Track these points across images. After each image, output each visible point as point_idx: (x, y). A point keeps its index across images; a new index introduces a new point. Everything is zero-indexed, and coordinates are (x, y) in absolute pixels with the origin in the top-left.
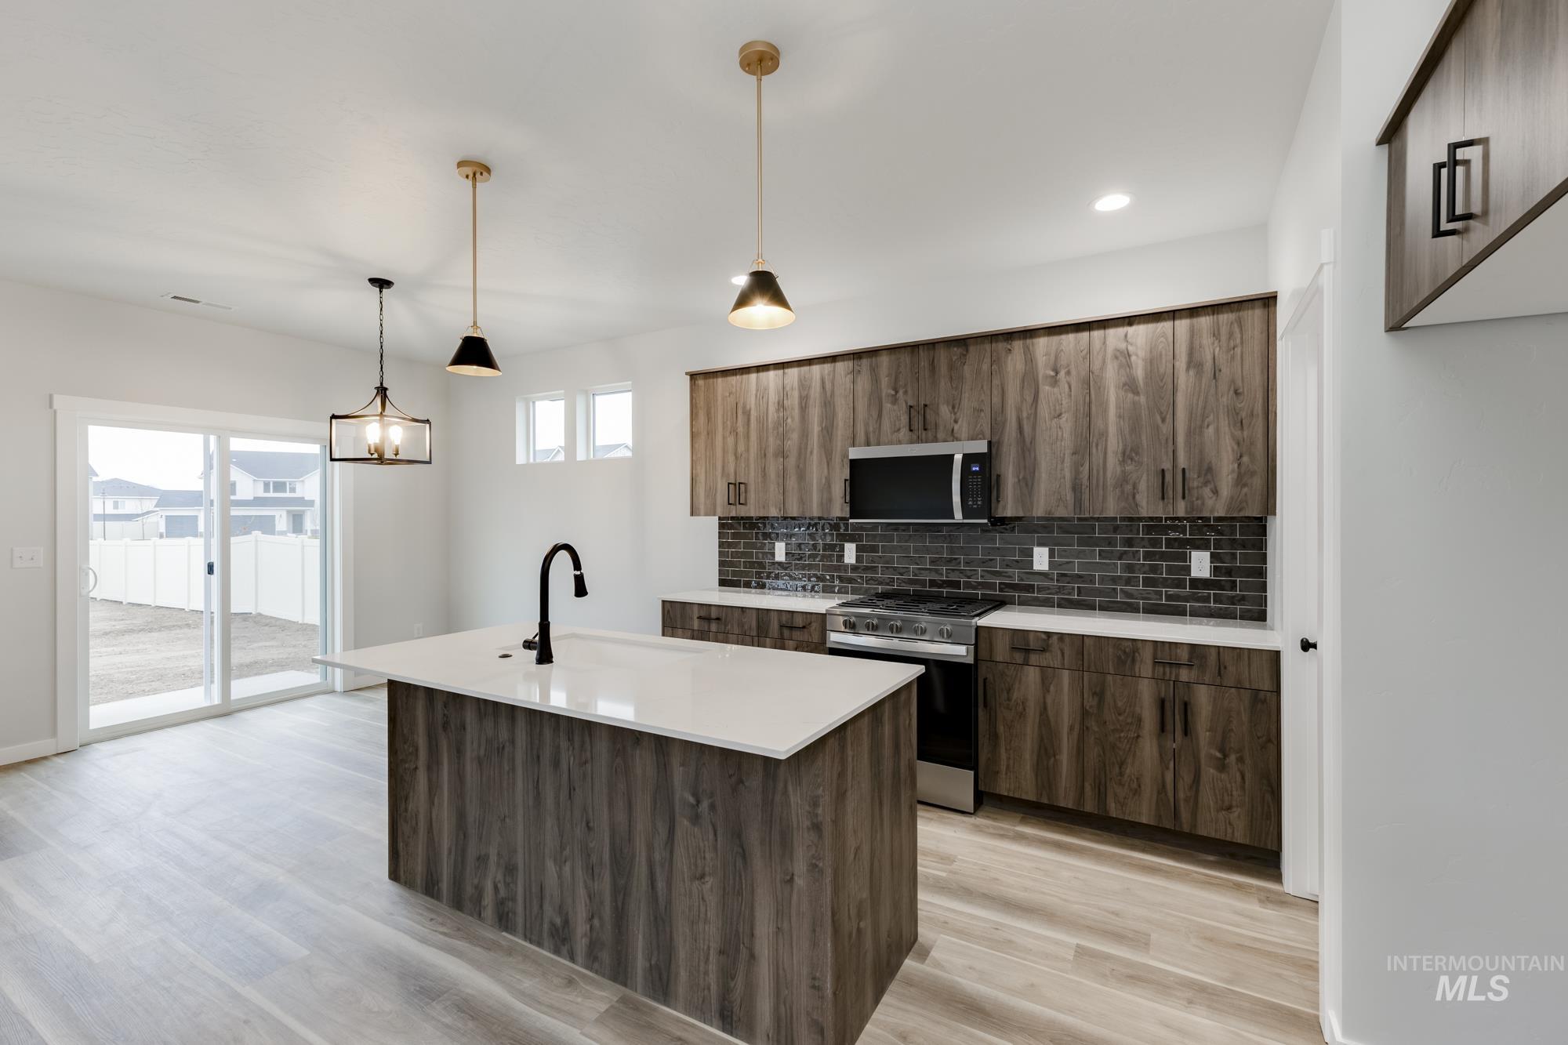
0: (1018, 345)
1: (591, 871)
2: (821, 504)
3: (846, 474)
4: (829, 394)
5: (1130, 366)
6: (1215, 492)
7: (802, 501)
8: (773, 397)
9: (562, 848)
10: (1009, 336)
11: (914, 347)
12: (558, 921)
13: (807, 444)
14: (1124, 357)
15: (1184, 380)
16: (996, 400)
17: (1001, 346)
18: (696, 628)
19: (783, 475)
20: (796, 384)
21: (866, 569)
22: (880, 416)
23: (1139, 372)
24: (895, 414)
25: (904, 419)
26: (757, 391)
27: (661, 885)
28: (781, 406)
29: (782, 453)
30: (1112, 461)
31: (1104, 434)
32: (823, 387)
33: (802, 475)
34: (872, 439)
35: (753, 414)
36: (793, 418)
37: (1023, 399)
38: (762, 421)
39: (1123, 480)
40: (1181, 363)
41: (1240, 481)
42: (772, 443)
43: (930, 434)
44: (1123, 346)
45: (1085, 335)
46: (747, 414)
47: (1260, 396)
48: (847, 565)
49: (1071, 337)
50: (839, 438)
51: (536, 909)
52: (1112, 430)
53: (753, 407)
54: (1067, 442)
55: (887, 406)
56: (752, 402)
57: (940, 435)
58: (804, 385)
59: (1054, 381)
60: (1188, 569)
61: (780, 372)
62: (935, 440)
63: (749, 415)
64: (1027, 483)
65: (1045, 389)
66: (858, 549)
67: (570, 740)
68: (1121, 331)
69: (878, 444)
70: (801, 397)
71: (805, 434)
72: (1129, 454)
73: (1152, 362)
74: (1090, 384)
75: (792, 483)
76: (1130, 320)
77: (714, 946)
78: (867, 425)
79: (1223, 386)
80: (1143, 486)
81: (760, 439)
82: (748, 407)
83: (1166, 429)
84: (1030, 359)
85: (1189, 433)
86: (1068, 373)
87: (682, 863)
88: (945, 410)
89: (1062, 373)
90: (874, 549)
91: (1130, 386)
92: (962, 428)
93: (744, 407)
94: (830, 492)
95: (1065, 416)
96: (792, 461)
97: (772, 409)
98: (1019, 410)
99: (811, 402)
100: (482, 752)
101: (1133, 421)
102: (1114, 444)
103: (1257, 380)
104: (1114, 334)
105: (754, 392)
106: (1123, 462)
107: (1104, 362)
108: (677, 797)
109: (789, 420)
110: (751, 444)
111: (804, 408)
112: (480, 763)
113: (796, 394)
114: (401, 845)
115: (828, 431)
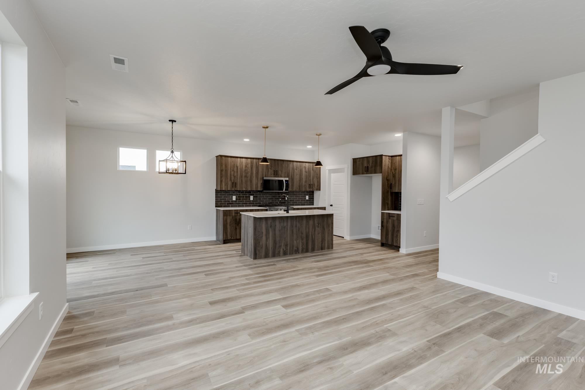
0: (291, 163)
1: (302, 239)
2: (256, 188)
3: (261, 182)
4: (257, 166)
5: (306, 169)
6: (315, 187)
7: (251, 187)
8: (244, 164)
9: (297, 238)
10: (290, 161)
11: (275, 160)
12: (296, 249)
13: (252, 175)
14: (305, 167)
15: (312, 172)
16: (288, 171)
17: (289, 162)
18: (233, 215)
19: (246, 182)
20: (250, 162)
21: (256, 201)
22: (268, 171)
23: (307, 170)
24: (271, 171)
25: (273, 173)
26: (240, 162)
27: (313, 237)
28: (246, 166)
29: (246, 176)
30: (304, 182)
31: (303, 179)
32: (256, 164)
33: (251, 181)
34: (267, 176)
35: (239, 168)
36: (249, 170)
37: (292, 172)
38: (241, 169)
39: (305, 185)
40: (312, 170)
41: (317, 186)
42: (244, 174)
43: (277, 176)
44: (305, 166)
45: (301, 163)
46: (237, 167)
47: (319, 175)
48: (251, 201)
49: (299, 163)
50: (260, 175)
51: (292, 249)
52: (304, 178)
53: (239, 165)
54: (298, 179)
55: (270, 170)
56: (238, 165)
57: (279, 176)
58: (252, 163)
59: (297, 170)
60: (306, 198)
61: (246, 159)
62: (278, 177)
63: (238, 168)
64: (293, 185)
65: (295, 170)
66: (254, 197)
67: (299, 222)
68: (305, 163)
69: (268, 177)
70: (251, 165)
71: (252, 173)
72: (306, 182)
73: (308, 169)
74: (301, 170)
75: (249, 183)
76: (306, 162)
77: (320, 241)
78: (265, 173)
79: (316, 173)
80: (307, 186)
81: (241, 173)
82: (237, 166)
83: (310, 178)
84: (293, 164)
85: (312, 180)
86: (298, 169)
87: (316, 233)
88: (280, 172)
89: (298, 168)
90: (257, 197)
91: (306, 172)
92: (283, 175)
93: (236, 165)
94: (257, 185)
95: (298, 175)
96: (249, 178)
97: (244, 167)
98: (292, 173)
99: (254, 167)
100: (280, 228)
101: (306, 177)
102: (304, 180)
103: (319, 173)
104: (304, 164)
105: (239, 162)
106: (305, 183)
107: (303, 168)
108: (316, 225)
109: (248, 170)
110: (238, 174)
111: (252, 168)
112: (280, 230)
113: (250, 165)
114: (257, 252)
115: (257, 173)
